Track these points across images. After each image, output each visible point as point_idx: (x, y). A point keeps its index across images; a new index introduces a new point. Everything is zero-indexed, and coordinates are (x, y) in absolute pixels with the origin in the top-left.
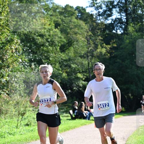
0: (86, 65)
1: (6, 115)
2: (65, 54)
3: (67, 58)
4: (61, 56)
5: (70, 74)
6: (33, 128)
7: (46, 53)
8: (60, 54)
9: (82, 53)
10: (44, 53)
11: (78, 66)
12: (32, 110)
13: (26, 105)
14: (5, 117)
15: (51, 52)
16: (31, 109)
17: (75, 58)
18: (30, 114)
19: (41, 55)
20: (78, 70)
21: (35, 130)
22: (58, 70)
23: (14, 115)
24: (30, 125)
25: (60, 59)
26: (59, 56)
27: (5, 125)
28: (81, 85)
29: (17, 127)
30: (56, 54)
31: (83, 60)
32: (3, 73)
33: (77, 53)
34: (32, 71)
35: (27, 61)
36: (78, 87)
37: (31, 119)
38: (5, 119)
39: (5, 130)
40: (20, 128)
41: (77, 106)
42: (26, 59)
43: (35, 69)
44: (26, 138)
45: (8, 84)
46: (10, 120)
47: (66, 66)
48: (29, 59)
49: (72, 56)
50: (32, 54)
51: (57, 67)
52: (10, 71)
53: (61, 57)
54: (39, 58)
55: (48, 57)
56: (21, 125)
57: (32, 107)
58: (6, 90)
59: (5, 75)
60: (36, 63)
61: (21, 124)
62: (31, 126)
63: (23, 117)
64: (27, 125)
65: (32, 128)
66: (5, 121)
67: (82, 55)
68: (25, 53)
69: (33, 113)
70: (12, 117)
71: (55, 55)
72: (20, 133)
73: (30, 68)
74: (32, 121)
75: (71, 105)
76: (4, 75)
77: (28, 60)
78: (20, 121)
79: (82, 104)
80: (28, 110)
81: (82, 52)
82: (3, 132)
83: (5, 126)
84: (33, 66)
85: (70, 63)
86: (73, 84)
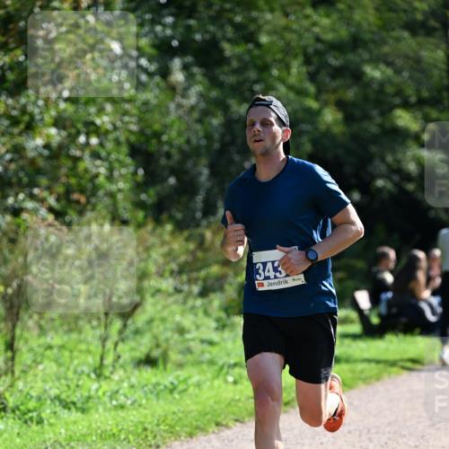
0: (435, 66)
1: (48, 315)
2: (335, 16)
3: (344, 33)
4: (315, 24)
5: (357, 113)
6: (177, 377)
7: (237, 9)
8: (307, 17)
9: (415, 9)
10: (231, 11)
11: (398, 72)
12: (171, 290)
13: (142, 265)
14: (43, 323)
15: (265, 7)
16: (167, 284)
17: (384, 34)
18: (164, 307)
19: (215, 20)
20: (399, 93)
21: (188, 387)
22: (301, 93)
23: (82, 316)
24: (160, 362)
25: (308, 40)
26: (306, 23)
27: (41, 363)
28: (412, 167)
29: (99, 372)
30: (287, 15)
31: (420, 45)
32: (30, 108)
33: (391, 10)
34: (173, 99)
35: (150, 50)
36: (396, 178)
37: (169, 334)
38: (42, 331)
39: (40, 384)
40: (116, 377)
41: (392, 272)
42: (144, 42)
43: (186, 89)
44: (143, 423)
45: (55, 163)
46: (66, 338)
47: (337, 73)
48: (157, 42)
49: (369, 24)
50: (172, 15)
51: (292, 80)
52: (66, 100)
53: (316, 30)
54: (207, 37)
55: (252, 27)
56: (121, 361)
57: (172, 273)
58: (45, 194)
59: (42, 120)
60: (189, 59)
61: (119, 357)
62: (169, 366)
63: (129, 322)
64: (149, 361)
65: (171, 378)
66: (42, 340)
67: (419, 17)
68: (139, 13)
69: (176, 302)
70: (76, 323)
71: (283, 21)
72: (114, 403)
73: (162, 84)
74: (172, 342)
75: (360, 264)
76: (38, 117)
77: (154, 46)
78: (116, 345)
79: (416, 259)
80: (152, 291)
81: (417, 4)
82: (34, 394)
83: (41, 367)
84: (178, 77)
85: (357, 59)
86: (370, 159)
